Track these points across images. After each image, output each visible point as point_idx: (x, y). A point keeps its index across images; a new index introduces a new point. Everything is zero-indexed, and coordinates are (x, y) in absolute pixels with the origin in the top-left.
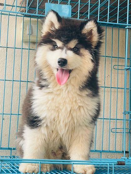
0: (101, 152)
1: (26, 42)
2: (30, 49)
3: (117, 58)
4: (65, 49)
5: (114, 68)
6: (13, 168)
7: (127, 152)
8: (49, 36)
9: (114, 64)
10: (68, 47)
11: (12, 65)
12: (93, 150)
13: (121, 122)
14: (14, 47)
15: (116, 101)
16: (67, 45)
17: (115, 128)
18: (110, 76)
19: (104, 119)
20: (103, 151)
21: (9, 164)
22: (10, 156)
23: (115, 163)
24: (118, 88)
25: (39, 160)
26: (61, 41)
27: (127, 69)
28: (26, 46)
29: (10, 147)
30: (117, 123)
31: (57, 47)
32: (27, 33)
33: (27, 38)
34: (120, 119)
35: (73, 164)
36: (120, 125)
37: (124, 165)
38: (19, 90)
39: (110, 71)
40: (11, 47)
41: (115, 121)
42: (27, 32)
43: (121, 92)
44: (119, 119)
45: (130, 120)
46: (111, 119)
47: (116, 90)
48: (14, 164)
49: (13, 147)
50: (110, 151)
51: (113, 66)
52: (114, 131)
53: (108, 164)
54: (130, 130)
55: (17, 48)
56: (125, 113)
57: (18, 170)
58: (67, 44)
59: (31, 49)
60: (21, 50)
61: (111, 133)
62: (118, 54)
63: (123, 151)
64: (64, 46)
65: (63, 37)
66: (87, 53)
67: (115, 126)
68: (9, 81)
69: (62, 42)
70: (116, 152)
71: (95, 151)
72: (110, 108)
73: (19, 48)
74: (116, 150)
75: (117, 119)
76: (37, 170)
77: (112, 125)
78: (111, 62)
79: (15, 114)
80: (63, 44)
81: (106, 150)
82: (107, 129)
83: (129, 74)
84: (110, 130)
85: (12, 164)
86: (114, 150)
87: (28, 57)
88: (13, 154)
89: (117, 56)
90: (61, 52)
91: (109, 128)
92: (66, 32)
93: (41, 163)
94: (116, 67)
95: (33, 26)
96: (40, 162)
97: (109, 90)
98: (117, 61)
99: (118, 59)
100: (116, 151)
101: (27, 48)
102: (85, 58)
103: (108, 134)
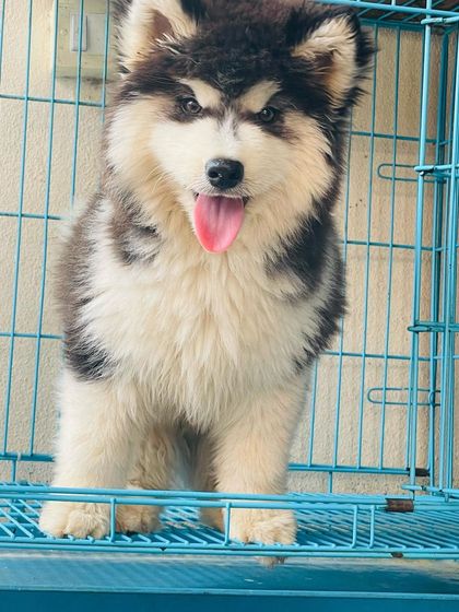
0: (331, 473)
1: (67, 77)
2: (79, 103)
3: (391, 137)
4: (230, 117)
5: (380, 176)
6: (21, 520)
7: (421, 473)
8: (166, 67)
9: (378, 160)
10: (243, 110)
11: (16, 160)
12: (305, 463)
13: (403, 367)
14: (25, 96)
15: (387, 292)
16: (236, 102)
17: (383, 386)
18: (366, 202)
19: (343, 354)
20: (337, 467)
21: (8, 506)
22: (11, 481)
23: (378, 507)
24: (394, 246)
25: (109, 490)
26: (215, 86)
27: (426, 172)
28: (67, 92)
29: (10, 450)
30: (390, 371)
31: (196, 106)
32: (71, 47)
33: (71, 63)
34: (399, 355)
35: (231, 506)
36: (398, 376)
37: (412, 511)
38: (43, 250)
39: (365, 185)
40: (14, 95)
41: (383, 361)
42: (71, 42)
43: (405, 260)
44: (395, 355)
45: (435, 361)
46: (366, 356)
47: (386, 251)
48: (23, 509)
49: (21, 450)
50: (362, 470)
51: (375, 167)
52: (378, 398)
53: (355, 507)
54: (434, 394)
55: (35, 97)
56: (417, 329)
57: (35, 528)
58: (237, 97)
59: (85, 104)
60: (49, 104)
61: (368, 405)
62: (393, 125)
63: (408, 469)
64: (227, 106)
65: (223, 72)
66: (311, 129)
67: (382, 380)
68: (7, 215)
69: (221, 90)
70: (384, 471)
71: (312, 466)
72: (363, 317)
73: (43, 98)
74: (384, 466)
75: (388, 357)
76: (103, 527)
77: (373, 378)
78: (369, 154)
79: (28, 333)
80: (222, 99)
81: (348, 464)
82: (354, 390)
83: (432, 196)
84: (365, 396)
85: (15, 508)
86: (377, 465)
87: (74, 133)
88: (20, 476)
89: (393, 133)
90: (218, 130)
91: (359, 388)
92: (233, 50)
93: (115, 502)
94: (388, 171)
95: (92, 18)
96: (112, 500)
97: (360, 252)
98: (392, 148)
99: (393, 140)
100: (383, 469)
101: (72, 99)
102: (302, 147)
103: (358, 409)
